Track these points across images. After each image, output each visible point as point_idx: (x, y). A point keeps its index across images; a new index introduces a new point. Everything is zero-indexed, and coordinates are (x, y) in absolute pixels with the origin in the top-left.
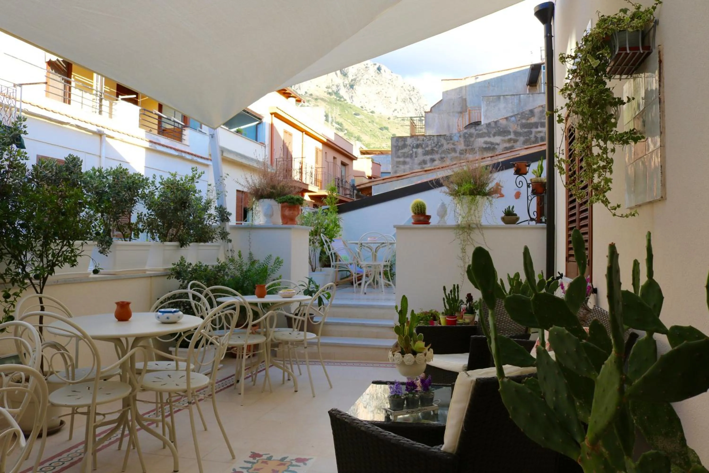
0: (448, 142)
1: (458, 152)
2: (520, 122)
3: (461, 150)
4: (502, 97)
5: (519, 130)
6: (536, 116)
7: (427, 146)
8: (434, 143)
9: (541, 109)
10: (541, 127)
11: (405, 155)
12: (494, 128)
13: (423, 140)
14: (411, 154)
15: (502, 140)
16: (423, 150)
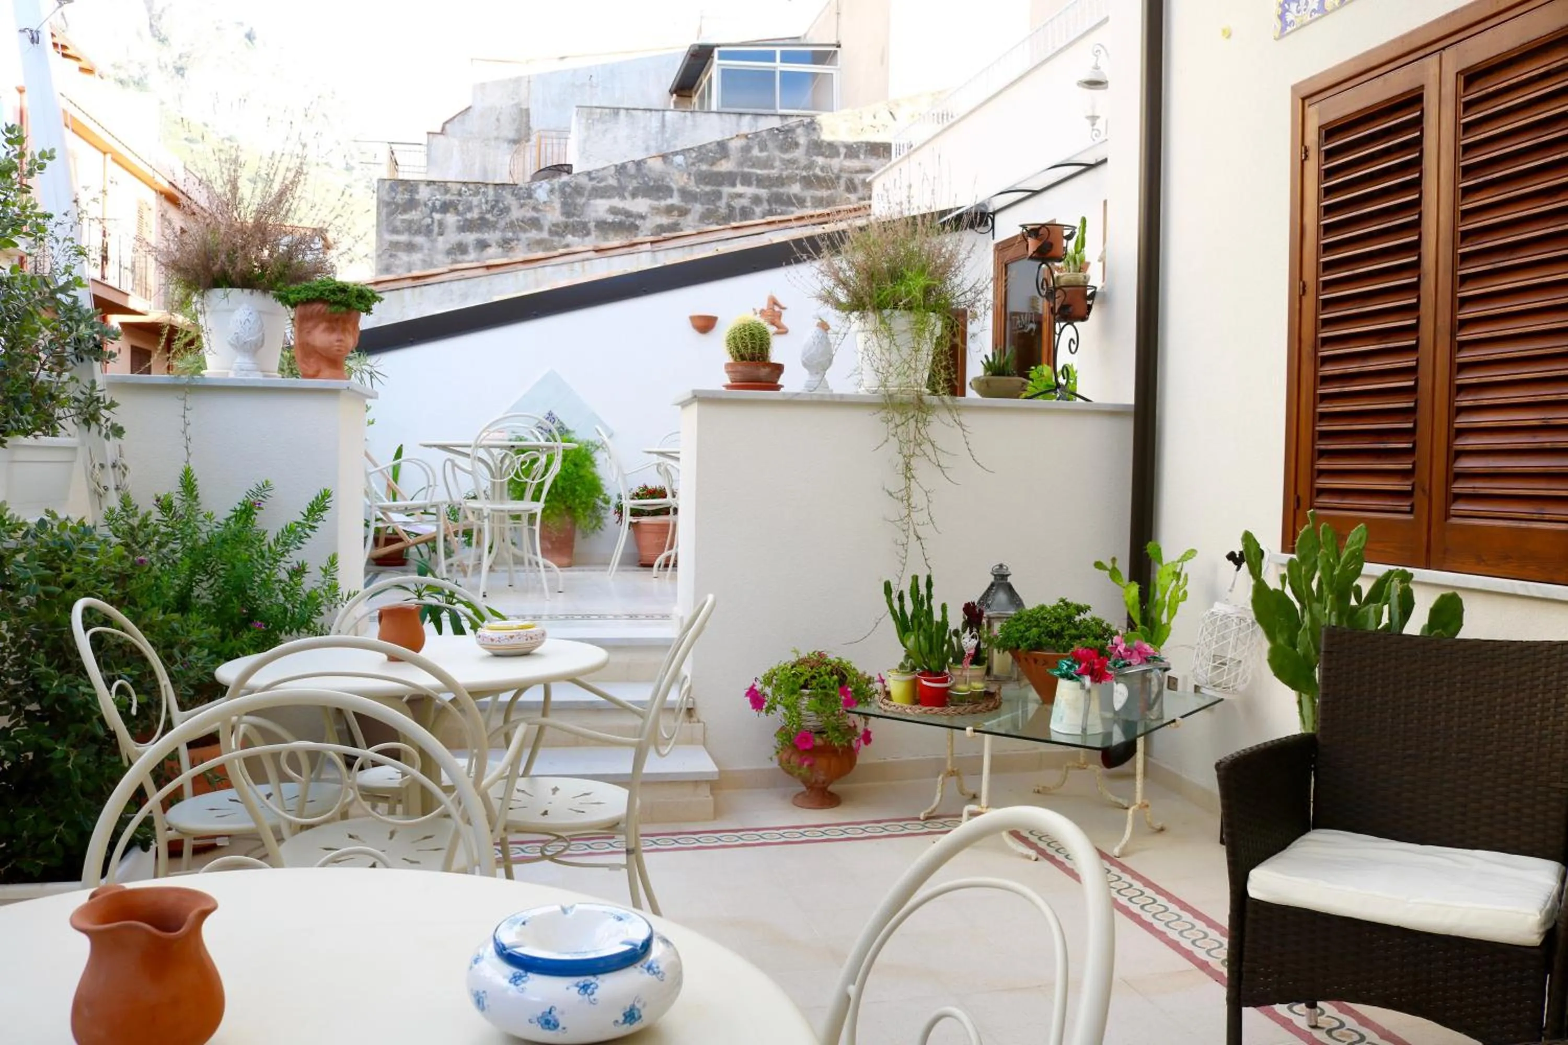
0: (522, 201)
1: (546, 228)
2: (694, 169)
3: (554, 225)
4: (622, 112)
5: (692, 187)
6: (732, 157)
7: (470, 209)
8: (487, 202)
9: (743, 142)
10: (743, 184)
11: (411, 227)
12: (633, 177)
13: (460, 194)
14: (428, 226)
15: (653, 208)
16: (460, 218)
